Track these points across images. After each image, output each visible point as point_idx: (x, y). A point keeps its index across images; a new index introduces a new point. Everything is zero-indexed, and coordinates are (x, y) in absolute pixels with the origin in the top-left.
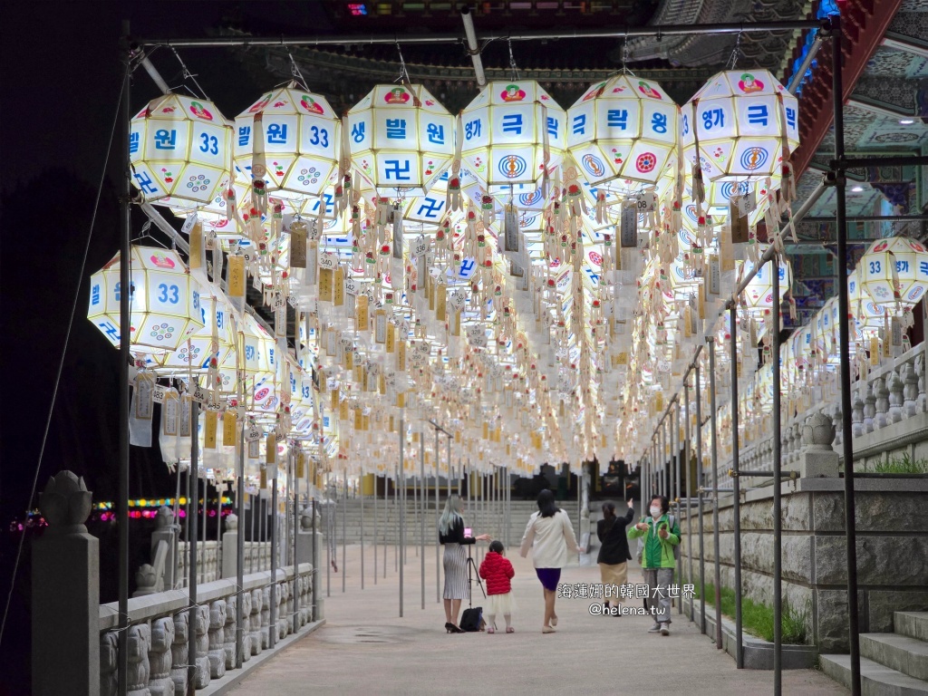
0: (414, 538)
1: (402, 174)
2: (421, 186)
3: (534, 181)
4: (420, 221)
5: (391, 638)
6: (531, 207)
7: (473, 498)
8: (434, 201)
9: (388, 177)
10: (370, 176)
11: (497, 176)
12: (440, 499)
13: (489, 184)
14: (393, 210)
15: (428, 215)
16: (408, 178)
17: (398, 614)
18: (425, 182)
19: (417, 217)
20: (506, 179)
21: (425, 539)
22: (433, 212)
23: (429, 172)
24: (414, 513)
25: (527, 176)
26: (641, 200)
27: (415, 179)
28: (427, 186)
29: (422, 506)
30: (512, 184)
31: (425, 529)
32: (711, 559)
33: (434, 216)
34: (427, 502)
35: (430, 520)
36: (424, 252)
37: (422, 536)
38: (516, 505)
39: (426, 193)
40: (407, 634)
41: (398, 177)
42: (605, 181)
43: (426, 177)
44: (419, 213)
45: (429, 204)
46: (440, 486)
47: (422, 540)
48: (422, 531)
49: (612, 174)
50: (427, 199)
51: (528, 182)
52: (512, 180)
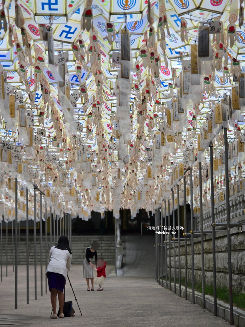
0: (11, 260)
1: (53, 7)
2: (66, 15)
3: (141, 12)
4: (61, 41)
5: (16, 322)
6: (135, 32)
7: (49, 234)
8: (70, 28)
9: (43, 8)
10: (30, 8)
11: (116, 9)
12: (29, 235)
13: (111, 14)
14: (47, 31)
15: (66, 37)
16: (57, 10)
17: (14, 307)
18: (68, 13)
19: (59, 38)
20: (122, 11)
21: (18, 260)
22: (69, 35)
23: (71, 6)
24: (11, 244)
25: (136, 8)
26: (212, 26)
27: (61, 11)
28: (69, 16)
29: (17, 240)
30: (125, 14)
31: (18, 254)
32: (210, 269)
33: (70, 38)
34: (19, 237)
35: (21, 248)
36: (63, 62)
37: (16, 258)
38: (74, 238)
39: (67, 21)
40: (25, 319)
41: (50, 9)
42: (188, 12)
43: (69, 9)
44: (60, 36)
45: (67, 29)
46: (29, 227)
47: (16, 261)
48: (16, 256)
49: (194, 7)
50: (66, 26)
51: (136, 13)
52: (126, 11)
